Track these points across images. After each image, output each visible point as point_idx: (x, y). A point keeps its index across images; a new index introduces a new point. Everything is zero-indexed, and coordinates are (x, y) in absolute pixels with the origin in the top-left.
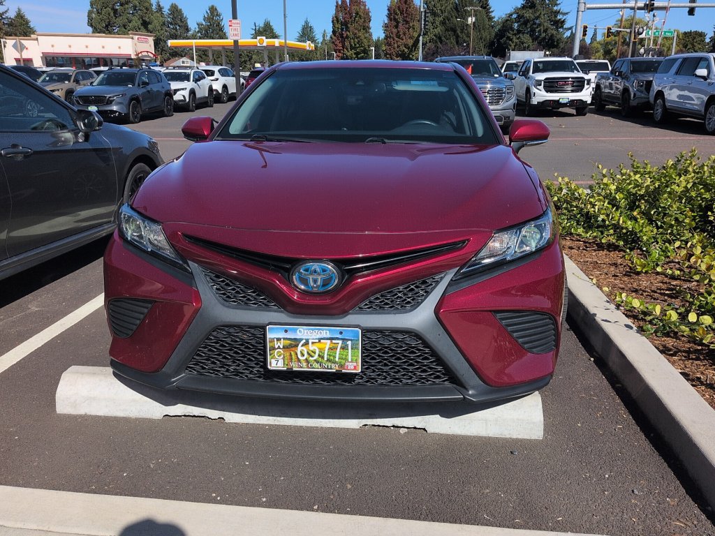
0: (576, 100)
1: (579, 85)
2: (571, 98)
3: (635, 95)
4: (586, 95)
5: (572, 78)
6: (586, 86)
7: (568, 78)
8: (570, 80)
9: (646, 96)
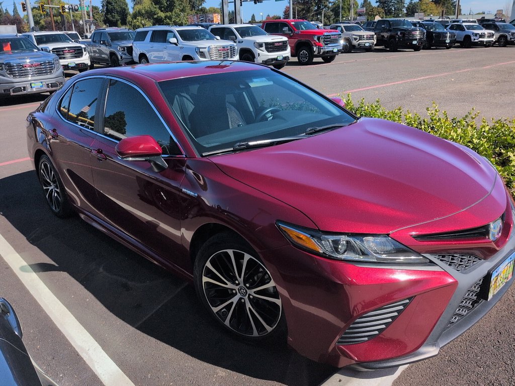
0: (81, 64)
1: (78, 52)
2: (77, 62)
3: (121, 57)
4: (85, 59)
5: (68, 48)
6: (84, 53)
7: (65, 48)
8: (67, 49)
9: (130, 57)
